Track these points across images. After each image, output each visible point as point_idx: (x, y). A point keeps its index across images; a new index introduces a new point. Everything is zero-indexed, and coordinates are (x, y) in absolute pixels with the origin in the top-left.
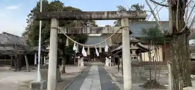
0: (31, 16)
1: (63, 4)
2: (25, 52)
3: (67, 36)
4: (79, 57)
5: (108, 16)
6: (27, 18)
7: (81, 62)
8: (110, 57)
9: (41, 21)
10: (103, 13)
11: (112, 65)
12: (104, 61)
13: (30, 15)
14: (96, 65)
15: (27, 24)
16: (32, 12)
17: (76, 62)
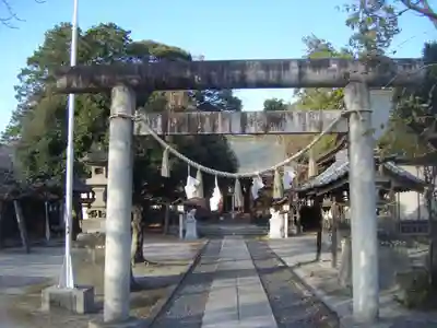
0: (26, 77)
1: (125, 34)
2: (15, 193)
3: (162, 142)
4: (181, 208)
5: (301, 74)
6: (18, 82)
7: (190, 226)
8: (286, 207)
9: (71, 96)
10: (285, 64)
11: (290, 235)
12: (264, 221)
13: (25, 72)
14: (238, 233)
15: (17, 102)
16: (30, 61)
17: (170, 223)
